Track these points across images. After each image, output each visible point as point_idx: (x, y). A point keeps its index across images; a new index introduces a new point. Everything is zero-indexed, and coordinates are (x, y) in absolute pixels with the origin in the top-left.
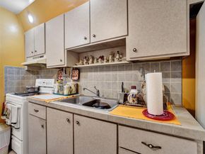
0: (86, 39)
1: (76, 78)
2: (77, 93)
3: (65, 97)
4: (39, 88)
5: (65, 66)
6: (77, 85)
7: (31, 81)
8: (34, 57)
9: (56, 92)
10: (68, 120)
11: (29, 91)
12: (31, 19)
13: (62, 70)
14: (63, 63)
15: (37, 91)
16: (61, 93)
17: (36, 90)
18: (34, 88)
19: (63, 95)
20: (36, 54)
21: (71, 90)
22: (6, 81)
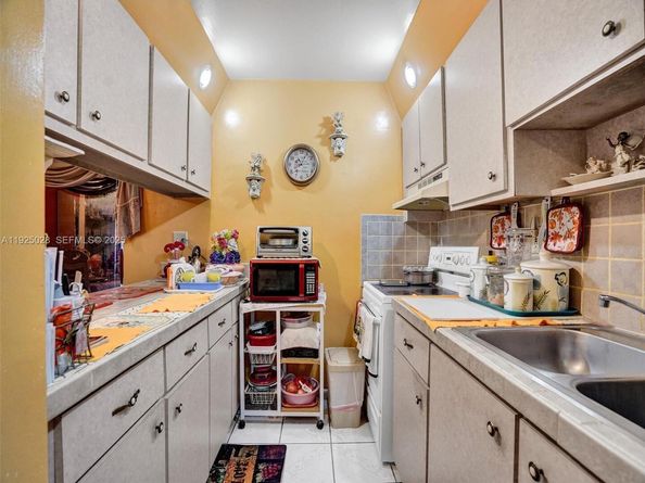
0: (611, 30)
1: (567, 245)
4: (435, 275)
5: (510, 195)
7: (418, 253)
8: (421, 182)
10: (494, 432)
11: (411, 279)
13: (508, 213)
15: (429, 285)
17: (428, 279)
18: (423, 274)
20: (424, 171)
21: (538, 293)
22: (364, 251)
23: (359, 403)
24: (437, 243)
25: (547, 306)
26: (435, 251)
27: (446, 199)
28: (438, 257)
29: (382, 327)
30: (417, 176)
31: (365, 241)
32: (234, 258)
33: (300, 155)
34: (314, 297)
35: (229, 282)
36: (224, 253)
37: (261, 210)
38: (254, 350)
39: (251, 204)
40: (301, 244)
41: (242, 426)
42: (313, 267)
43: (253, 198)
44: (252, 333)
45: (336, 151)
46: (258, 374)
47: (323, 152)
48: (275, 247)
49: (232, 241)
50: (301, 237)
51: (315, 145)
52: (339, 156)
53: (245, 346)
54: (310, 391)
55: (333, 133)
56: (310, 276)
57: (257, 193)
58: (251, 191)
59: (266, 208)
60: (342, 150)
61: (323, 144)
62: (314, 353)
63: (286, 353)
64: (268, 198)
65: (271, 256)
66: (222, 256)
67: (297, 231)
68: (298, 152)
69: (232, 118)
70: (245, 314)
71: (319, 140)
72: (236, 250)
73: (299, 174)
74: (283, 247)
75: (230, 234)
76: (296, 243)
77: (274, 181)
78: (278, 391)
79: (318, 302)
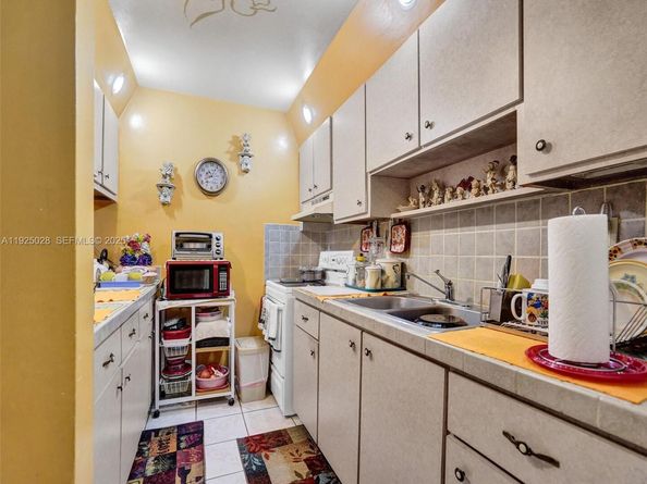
0: (409, 137)
1: (399, 248)
2: (403, 287)
3: (364, 295)
4: (324, 274)
5: (368, 216)
6: (403, 265)
7: (311, 256)
8: (313, 200)
9: (350, 283)
10: (353, 344)
11: (305, 277)
12: (307, 115)
13: (371, 227)
14: (362, 209)
15: (320, 279)
16: (359, 285)
17: (318, 277)
18: (314, 272)
19: (363, 289)
20: (316, 192)
21: (384, 278)
22: (267, 255)
23: (265, 379)
24: (325, 249)
25: (388, 286)
26: (324, 255)
27: (332, 215)
28: (326, 259)
29: (284, 313)
30: (310, 195)
31: (267, 246)
32: (146, 260)
33: (210, 168)
34: (226, 293)
35: (149, 281)
36: (137, 255)
37: (171, 215)
38: (169, 343)
39: (161, 210)
40: (214, 248)
41: (156, 415)
42: (226, 267)
43: (164, 204)
44: (166, 329)
45: (244, 167)
46: (172, 367)
47: (232, 167)
48: (190, 250)
49: (145, 245)
50: (214, 242)
51: (224, 159)
52: (246, 171)
53: (160, 341)
54: (221, 375)
55: (242, 151)
56: (223, 275)
57: (168, 199)
58: (162, 198)
59: (176, 213)
60: (249, 167)
61: (231, 160)
62: (225, 342)
63: (199, 344)
64: (180, 205)
65: (184, 258)
66: (135, 259)
67: (211, 236)
68: (209, 165)
69: (136, 121)
70: (160, 312)
71: (228, 156)
72: (149, 252)
73: (210, 185)
74: (198, 250)
75: (141, 237)
76: (209, 247)
77: (185, 190)
78: (193, 378)
79: (229, 298)
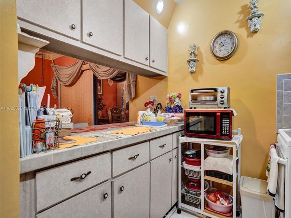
31: (280, 96)
32: (178, 109)
33: (222, 39)
34: (229, 137)
35: (172, 122)
36: (172, 106)
37: (196, 80)
38: (187, 167)
39: (190, 77)
40: (219, 99)
41: (179, 212)
42: (228, 115)
43: (192, 73)
44: (187, 156)
45: (253, 28)
48: (201, 101)
49: (177, 99)
51: (234, 28)
52: (255, 32)
53: (182, 164)
54: (226, 204)
55: (249, 15)
56: (225, 122)
57: (194, 69)
58: (190, 68)
59: (199, 78)
60: (258, 26)
61: (241, 27)
62: (229, 178)
63: (208, 173)
64: (201, 72)
66: (171, 108)
67: (216, 90)
68: (221, 37)
69: (181, 28)
70: (182, 143)
71: (238, 25)
72: (179, 104)
73: (222, 52)
74: (206, 101)
75: (176, 94)
76: (216, 99)
77: (205, 60)
